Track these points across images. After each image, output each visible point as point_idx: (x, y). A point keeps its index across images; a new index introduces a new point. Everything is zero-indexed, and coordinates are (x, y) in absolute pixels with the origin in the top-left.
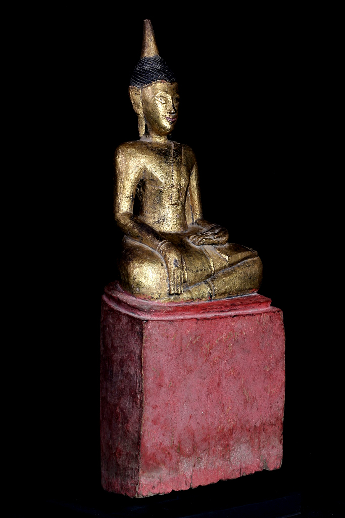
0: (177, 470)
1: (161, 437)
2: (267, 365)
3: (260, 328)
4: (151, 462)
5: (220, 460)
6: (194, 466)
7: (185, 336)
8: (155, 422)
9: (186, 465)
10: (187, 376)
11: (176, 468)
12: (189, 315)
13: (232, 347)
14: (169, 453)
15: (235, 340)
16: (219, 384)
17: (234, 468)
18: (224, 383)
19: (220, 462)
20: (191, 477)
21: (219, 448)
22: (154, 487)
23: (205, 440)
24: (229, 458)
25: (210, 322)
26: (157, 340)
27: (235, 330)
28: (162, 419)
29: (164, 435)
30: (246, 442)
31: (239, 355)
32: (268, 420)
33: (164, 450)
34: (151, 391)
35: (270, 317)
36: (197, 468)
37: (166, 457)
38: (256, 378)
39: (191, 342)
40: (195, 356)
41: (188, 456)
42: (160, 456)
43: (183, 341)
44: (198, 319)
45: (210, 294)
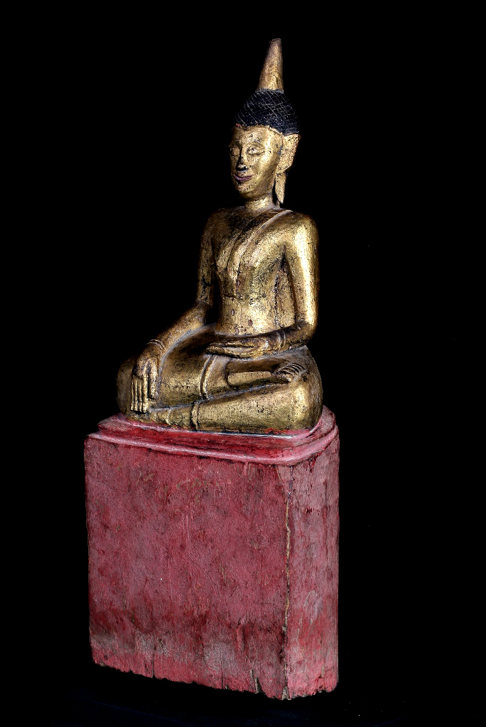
0: (133, 646)
1: (111, 594)
2: (255, 540)
3: (243, 483)
4: (101, 623)
5: (190, 654)
6: (155, 649)
7: (132, 468)
8: (101, 571)
9: (144, 643)
10: (139, 523)
11: (131, 643)
13: (200, 499)
14: (122, 620)
15: (204, 491)
16: (183, 547)
17: (212, 673)
18: (189, 546)
19: (190, 656)
20: (153, 663)
21: (188, 637)
22: (106, 657)
23: (168, 618)
24: (203, 656)
25: (167, 457)
27: (204, 477)
28: (111, 572)
29: (114, 592)
30: (227, 642)
31: (212, 514)
32: (259, 621)
33: (115, 612)
34: (95, 530)
35: (259, 471)
36: (159, 653)
37: (117, 622)
38: (238, 553)
39: (142, 479)
40: (148, 499)
41: (146, 632)
42: (112, 619)
43: (132, 475)
44: (150, 450)
45: (191, 421)
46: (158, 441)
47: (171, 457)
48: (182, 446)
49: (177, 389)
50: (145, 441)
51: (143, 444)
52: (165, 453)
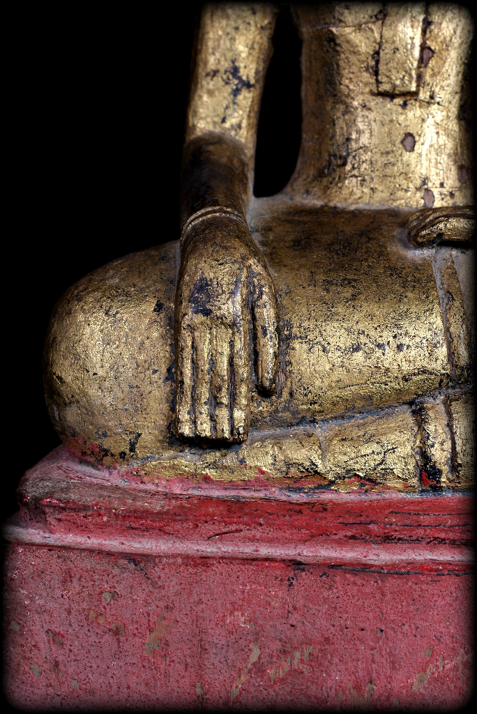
7: (217, 636)
12: (270, 541)
26: (56, 637)
43: (213, 659)
44: (296, 564)
45: (425, 457)
46: (319, 535)
47: (392, 583)
48: (416, 541)
49: (359, 356)
50: (253, 540)
51: (248, 550)
52: (363, 569)
